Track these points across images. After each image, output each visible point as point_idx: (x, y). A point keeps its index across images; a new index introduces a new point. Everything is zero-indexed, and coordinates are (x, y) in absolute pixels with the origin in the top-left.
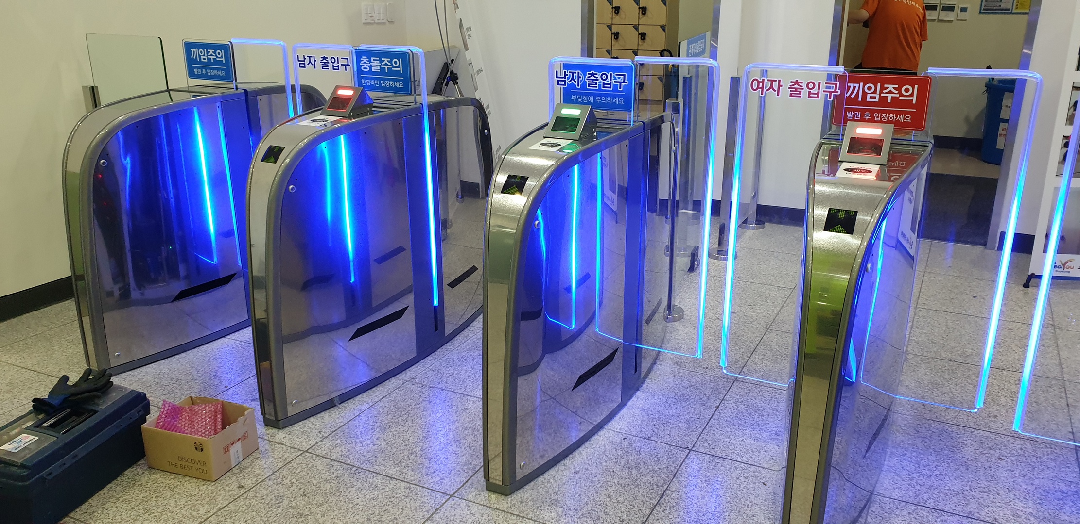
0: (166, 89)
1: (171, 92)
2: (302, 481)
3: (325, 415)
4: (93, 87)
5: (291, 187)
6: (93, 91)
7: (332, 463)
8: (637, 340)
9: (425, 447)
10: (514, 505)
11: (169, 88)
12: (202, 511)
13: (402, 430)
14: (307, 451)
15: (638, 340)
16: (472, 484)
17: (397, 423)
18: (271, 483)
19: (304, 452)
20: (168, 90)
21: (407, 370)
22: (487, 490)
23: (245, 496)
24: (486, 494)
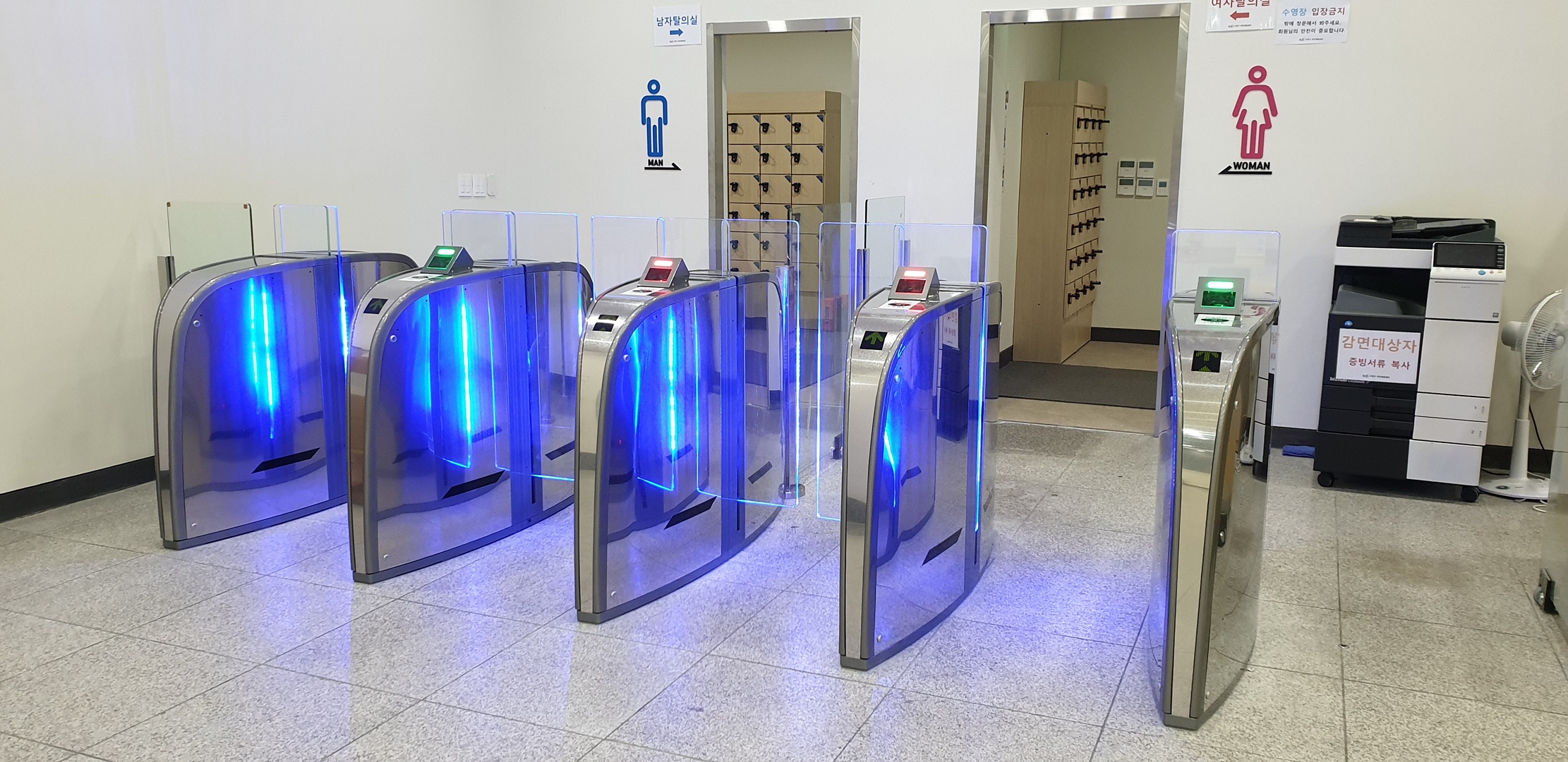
0: (251, 255)
1: (257, 259)
2: (395, 618)
3: (417, 574)
4: (169, 257)
5: (392, 337)
6: (169, 260)
7: (425, 606)
8: (738, 494)
9: (518, 594)
10: (604, 630)
11: (255, 254)
12: (298, 639)
13: (495, 583)
14: (399, 599)
15: (740, 494)
16: (564, 618)
17: (490, 579)
18: (364, 620)
19: (396, 599)
20: (254, 257)
21: (502, 540)
22: (579, 621)
23: (340, 629)
24: (578, 624)
